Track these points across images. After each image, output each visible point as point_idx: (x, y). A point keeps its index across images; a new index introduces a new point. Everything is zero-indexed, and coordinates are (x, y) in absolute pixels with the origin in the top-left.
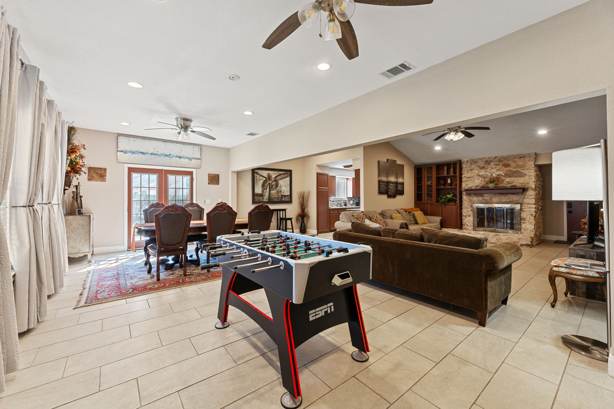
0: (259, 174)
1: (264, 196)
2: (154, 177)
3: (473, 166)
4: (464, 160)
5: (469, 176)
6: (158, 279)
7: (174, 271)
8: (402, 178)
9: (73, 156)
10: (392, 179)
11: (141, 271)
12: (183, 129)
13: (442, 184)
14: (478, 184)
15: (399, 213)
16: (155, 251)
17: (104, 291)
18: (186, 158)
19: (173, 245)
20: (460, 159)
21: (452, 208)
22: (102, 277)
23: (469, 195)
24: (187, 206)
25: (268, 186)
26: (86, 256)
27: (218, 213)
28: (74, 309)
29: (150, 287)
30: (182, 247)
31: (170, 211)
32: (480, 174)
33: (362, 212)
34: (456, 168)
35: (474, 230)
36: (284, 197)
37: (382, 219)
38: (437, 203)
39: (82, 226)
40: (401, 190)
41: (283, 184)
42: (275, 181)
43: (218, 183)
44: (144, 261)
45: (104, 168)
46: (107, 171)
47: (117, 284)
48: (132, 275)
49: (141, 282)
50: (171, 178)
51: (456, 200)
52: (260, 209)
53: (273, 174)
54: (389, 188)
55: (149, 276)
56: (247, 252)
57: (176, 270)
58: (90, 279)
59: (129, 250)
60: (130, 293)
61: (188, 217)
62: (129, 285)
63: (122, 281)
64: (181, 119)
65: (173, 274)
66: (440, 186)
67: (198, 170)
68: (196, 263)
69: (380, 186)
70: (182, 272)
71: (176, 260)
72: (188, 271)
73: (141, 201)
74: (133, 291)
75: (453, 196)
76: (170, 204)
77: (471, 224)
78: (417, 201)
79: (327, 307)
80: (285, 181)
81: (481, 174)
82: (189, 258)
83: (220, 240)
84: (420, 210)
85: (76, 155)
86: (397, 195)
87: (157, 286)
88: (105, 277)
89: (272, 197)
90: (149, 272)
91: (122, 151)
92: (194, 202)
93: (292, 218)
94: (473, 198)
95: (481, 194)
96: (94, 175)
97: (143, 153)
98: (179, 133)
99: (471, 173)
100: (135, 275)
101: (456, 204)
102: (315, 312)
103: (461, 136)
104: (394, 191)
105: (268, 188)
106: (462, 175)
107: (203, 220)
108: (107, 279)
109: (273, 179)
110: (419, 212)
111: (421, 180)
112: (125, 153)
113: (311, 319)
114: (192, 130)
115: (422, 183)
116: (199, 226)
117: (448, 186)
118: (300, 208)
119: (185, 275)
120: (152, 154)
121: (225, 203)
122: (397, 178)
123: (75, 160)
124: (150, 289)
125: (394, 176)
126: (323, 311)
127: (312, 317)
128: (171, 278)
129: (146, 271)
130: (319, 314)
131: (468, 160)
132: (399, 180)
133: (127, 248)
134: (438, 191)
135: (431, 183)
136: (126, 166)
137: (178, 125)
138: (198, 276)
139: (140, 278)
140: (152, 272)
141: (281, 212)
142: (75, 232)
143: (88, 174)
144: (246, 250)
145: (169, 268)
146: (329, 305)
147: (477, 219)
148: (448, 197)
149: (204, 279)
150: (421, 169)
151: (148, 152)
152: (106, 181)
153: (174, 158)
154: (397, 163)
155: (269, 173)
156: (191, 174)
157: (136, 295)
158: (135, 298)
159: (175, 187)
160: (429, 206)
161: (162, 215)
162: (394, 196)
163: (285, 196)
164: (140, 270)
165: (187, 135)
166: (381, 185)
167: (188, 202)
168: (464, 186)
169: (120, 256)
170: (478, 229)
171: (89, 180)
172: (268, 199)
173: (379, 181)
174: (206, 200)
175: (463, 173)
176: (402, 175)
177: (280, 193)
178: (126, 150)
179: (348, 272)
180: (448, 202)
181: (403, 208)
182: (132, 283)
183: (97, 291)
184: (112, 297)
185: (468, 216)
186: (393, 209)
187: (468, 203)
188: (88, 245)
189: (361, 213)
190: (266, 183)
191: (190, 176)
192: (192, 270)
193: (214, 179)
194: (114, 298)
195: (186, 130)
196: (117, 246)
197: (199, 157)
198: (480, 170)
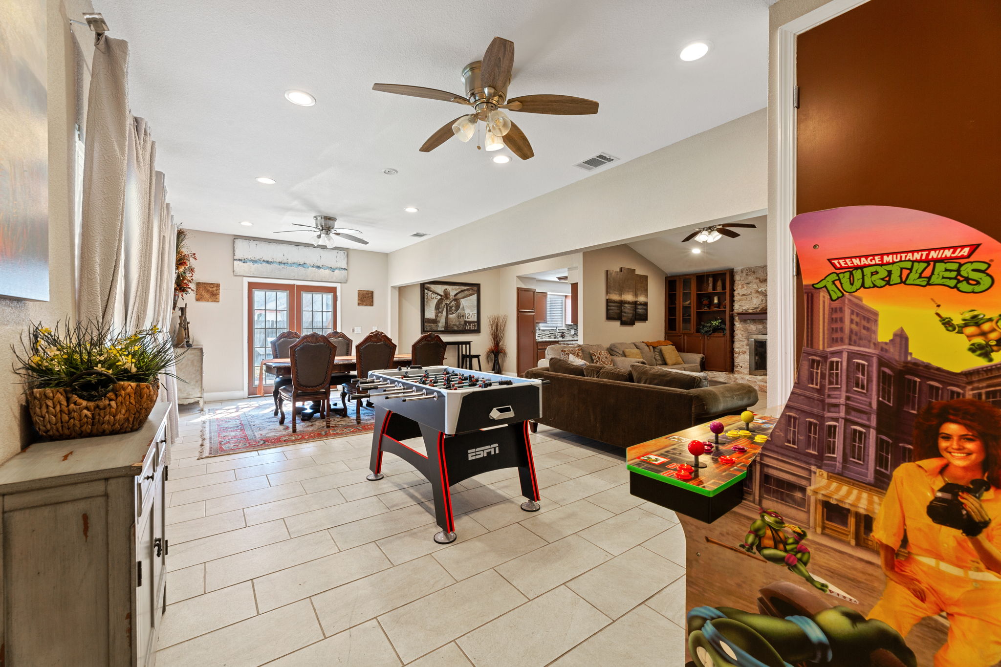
0: (431, 290)
1: (439, 322)
2: (283, 296)
3: (750, 278)
4: (738, 268)
5: (744, 293)
6: (294, 431)
7: (313, 422)
8: (644, 296)
9: (182, 269)
10: (629, 297)
11: (271, 422)
12: (324, 232)
13: (705, 305)
14: (757, 304)
15: (637, 348)
16: (290, 394)
17: (228, 442)
18: (327, 268)
19: (312, 387)
20: (732, 267)
21: (719, 340)
22: (222, 428)
23: (744, 322)
24: (330, 335)
25: (445, 308)
26: (198, 403)
27: (371, 345)
28: (198, 459)
29: (285, 439)
30: (324, 390)
31: (309, 342)
32: (759, 290)
33: (579, 346)
34: (725, 281)
35: (751, 373)
36: (468, 324)
37: (609, 356)
38: (697, 334)
39: (192, 362)
40: (642, 313)
41: (467, 304)
42: (455, 300)
43: (371, 304)
44: (272, 411)
45: (217, 284)
46: (220, 288)
47: (243, 435)
48: (260, 425)
49: (274, 433)
50: (306, 297)
51: (725, 329)
52: (428, 341)
53: (452, 289)
54: (624, 310)
55: (282, 427)
56: (402, 386)
57: (316, 421)
58: (207, 429)
59: (250, 398)
60: (262, 445)
61: (332, 350)
62: (258, 436)
63: (248, 432)
64: (322, 218)
65: (312, 426)
66: (703, 307)
67: (343, 284)
68: (343, 412)
69: (609, 308)
70: (325, 423)
71: (316, 408)
72: (332, 422)
73: (265, 329)
74: (264, 443)
75: (720, 322)
76: (305, 333)
77: (747, 365)
78: (669, 330)
79: (491, 448)
80: (470, 300)
81: (761, 291)
82: (332, 407)
83: (372, 376)
84: (671, 343)
85: (185, 268)
86: (636, 322)
87: (294, 438)
88: (227, 428)
89: (450, 324)
90: (282, 422)
91: (240, 260)
92: (337, 331)
93: (480, 355)
94: (749, 326)
95: (762, 319)
96: (204, 293)
97: (267, 262)
98: (319, 237)
99: (747, 288)
100: (263, 425)
101: (724, 335)
102: (476, 452)
103: (716, 236)
104: (631, 315)
105: (445, 311)
106: (735, 291)
107: (351, 355)
108: (230, 429)
109: (452, 297)
110: (671, 346)
111: (675, 299)
112: (244, 263)
113: (470, 458)
114: (336, 232)
115: (676, 302)
116: (347, 362)
117: (715, 307)
118: (493, 340)
119: (328, 427)
120: (280, 263)
121: (382, 333)
122: (636, 295)
123: (183, 274)
124: (285, 441)
125: (632, 293)
126: (485, 452)
127: (472, 456)
128: (311, 429)
129: (277, 421)
130: (480, 454)
131: (743, 269)
132: (639, 298)
133: (247, 394)
134: (700, 315)
135: (690, 304)
136: (246, 281)
137: (317, 225)
138: (345, 429)
139: (271, 430)
140: (285, 422)
141: (464, 346)
142: (183, 370)
143: (197, 292)
144: (400, 384)
145: (307, 418)
146: (493, 446)
147: (755, 358)
148: (714, 324)
149: (353, 431)
150: (675, 281)
151: (275, 260)
152: (219, 302)
153: (310, 268)
154: (636, 273)
155: (446, 289)
156: (333, 290)
157: (270, 447)
158: (268, 450)
159: (311, 310)
160: (686, 337)
161: (299, 347)
162: (631, 323)
163: (470, 323)
164: (269, 420)
165: (329, 240)
166: (610, 306)
167: (330, 331)
168: (738, 307)
169: (241, 404)
170: (756, 372)
171: (197, 300)
172: (445, 327)
173: (607, 300)
174: (355, 328)
175: (735, 289)
176: (645, 291)
177: (462, 318)
178: (245, 258)
179: (510, 406)
180: (713, 332)
181: (644, 341)
182: (261, 435)
183: (220, 442)
184: (240, 448)
185: (742, 353)
186: (629, 342)
187: (742, 333)
188: (200, 388)
189: (576, 347)
190: (442, 303)
191: (333, 294)
192: (336, 420)
193: (366, 298)
194: (243, 449)
195: (328, 233)
196: (234, 391)
197: (345, 266)
198: (760, 284)
